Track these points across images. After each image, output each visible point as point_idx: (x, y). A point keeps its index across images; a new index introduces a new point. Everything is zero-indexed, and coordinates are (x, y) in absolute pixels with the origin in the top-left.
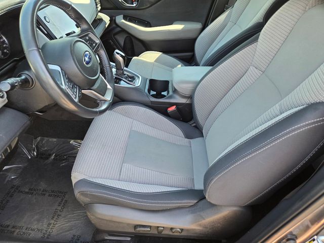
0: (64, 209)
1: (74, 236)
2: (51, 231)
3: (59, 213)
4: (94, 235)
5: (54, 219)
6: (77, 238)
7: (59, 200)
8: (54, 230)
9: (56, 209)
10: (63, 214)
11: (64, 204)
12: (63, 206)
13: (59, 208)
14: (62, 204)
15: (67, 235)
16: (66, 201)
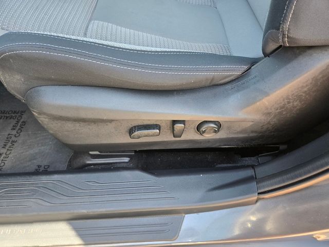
0: (22, 133)
1: (39, 166)
2: (3, 164)
3: (13, 138)
4: (70, 161)
5: (7, 147)
6: (43, 169)
7: (13, 122)
8: (5, 162)
9: (9, 134)
10: (20, 140)
11: (21, 127)
12: (19, 129)
13: (14, 132)
14: (18, 127)
15: (28, 166)
16: (24, 122)
